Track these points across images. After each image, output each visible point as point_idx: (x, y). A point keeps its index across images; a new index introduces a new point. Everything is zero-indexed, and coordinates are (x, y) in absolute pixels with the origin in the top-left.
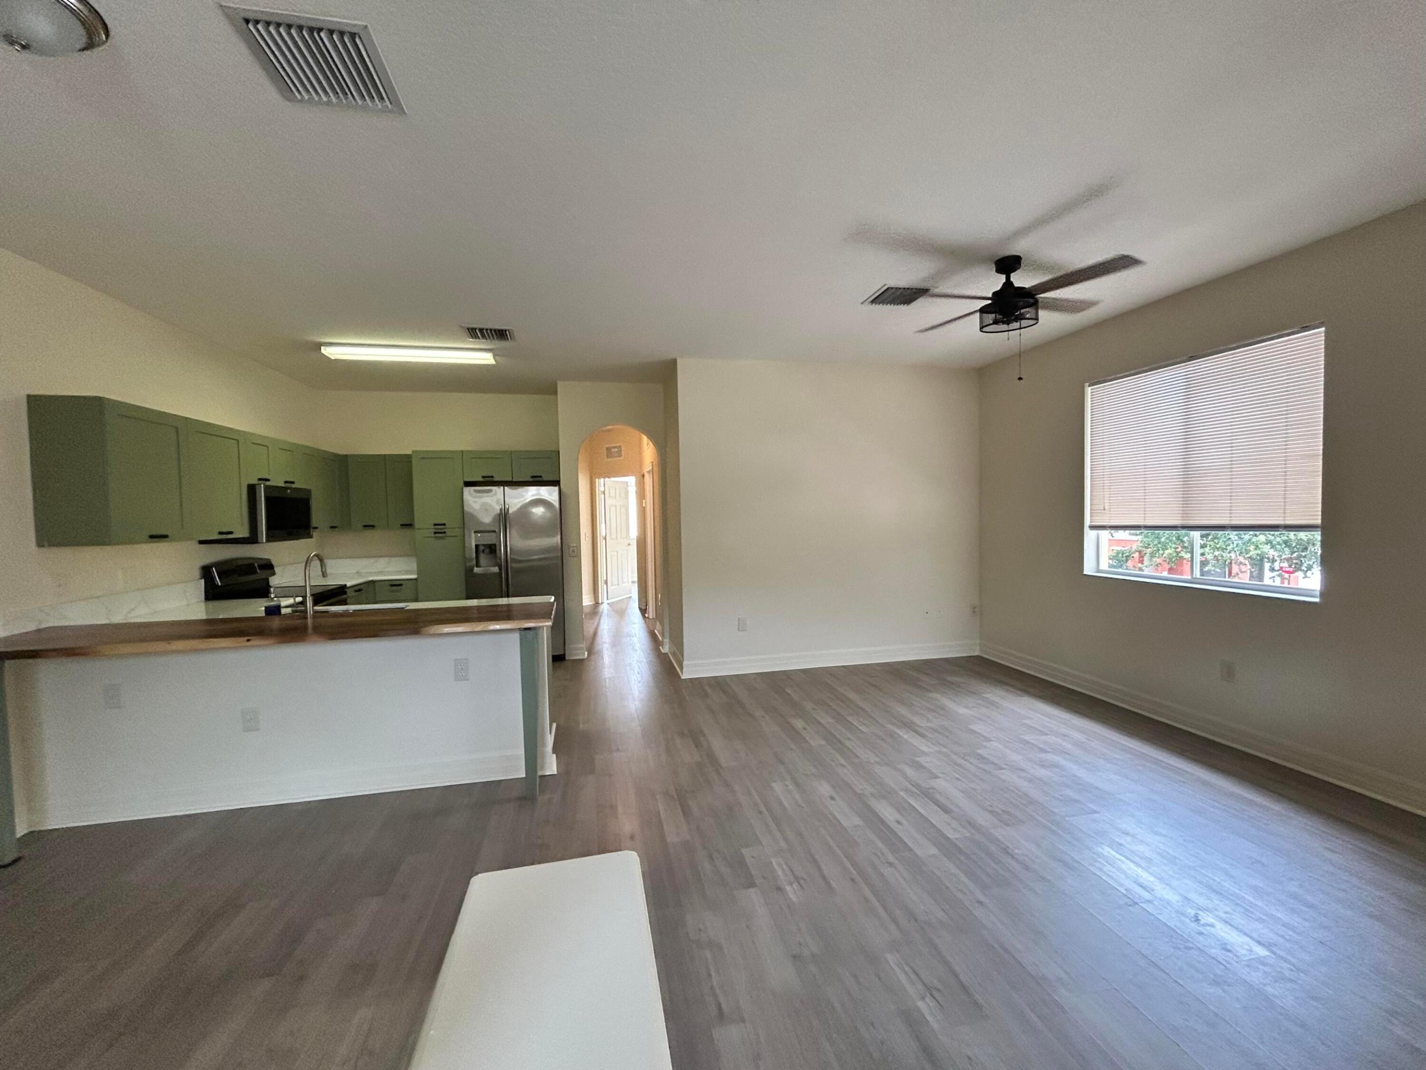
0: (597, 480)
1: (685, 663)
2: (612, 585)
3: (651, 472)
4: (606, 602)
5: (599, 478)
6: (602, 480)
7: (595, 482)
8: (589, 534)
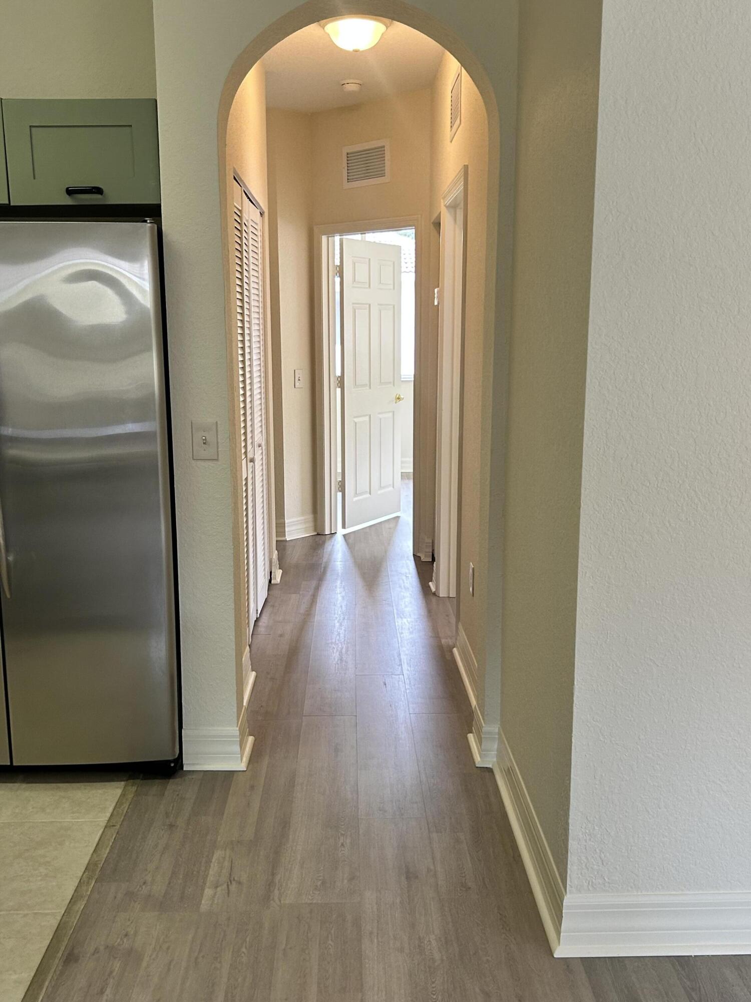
0: (324, 239)
1: (568, 900)
2: (356, 494)
3: (462, 205)
4: (341, 532)
5: (331, 233)
6: (337, 238)
7: (320, 243)
8: (304, 375)
